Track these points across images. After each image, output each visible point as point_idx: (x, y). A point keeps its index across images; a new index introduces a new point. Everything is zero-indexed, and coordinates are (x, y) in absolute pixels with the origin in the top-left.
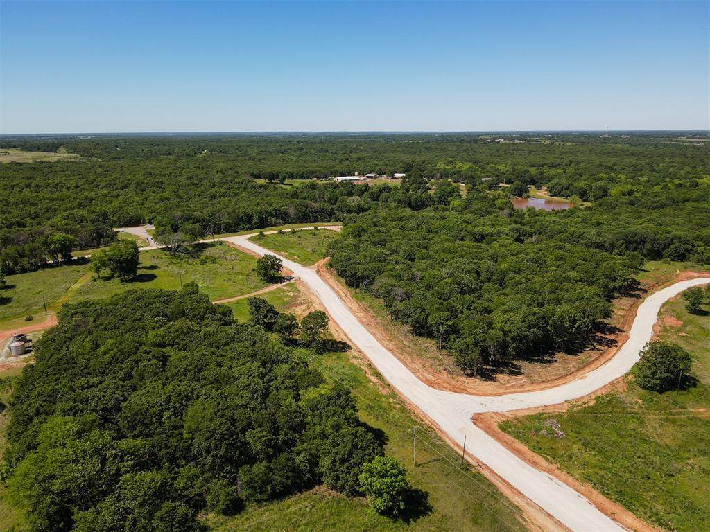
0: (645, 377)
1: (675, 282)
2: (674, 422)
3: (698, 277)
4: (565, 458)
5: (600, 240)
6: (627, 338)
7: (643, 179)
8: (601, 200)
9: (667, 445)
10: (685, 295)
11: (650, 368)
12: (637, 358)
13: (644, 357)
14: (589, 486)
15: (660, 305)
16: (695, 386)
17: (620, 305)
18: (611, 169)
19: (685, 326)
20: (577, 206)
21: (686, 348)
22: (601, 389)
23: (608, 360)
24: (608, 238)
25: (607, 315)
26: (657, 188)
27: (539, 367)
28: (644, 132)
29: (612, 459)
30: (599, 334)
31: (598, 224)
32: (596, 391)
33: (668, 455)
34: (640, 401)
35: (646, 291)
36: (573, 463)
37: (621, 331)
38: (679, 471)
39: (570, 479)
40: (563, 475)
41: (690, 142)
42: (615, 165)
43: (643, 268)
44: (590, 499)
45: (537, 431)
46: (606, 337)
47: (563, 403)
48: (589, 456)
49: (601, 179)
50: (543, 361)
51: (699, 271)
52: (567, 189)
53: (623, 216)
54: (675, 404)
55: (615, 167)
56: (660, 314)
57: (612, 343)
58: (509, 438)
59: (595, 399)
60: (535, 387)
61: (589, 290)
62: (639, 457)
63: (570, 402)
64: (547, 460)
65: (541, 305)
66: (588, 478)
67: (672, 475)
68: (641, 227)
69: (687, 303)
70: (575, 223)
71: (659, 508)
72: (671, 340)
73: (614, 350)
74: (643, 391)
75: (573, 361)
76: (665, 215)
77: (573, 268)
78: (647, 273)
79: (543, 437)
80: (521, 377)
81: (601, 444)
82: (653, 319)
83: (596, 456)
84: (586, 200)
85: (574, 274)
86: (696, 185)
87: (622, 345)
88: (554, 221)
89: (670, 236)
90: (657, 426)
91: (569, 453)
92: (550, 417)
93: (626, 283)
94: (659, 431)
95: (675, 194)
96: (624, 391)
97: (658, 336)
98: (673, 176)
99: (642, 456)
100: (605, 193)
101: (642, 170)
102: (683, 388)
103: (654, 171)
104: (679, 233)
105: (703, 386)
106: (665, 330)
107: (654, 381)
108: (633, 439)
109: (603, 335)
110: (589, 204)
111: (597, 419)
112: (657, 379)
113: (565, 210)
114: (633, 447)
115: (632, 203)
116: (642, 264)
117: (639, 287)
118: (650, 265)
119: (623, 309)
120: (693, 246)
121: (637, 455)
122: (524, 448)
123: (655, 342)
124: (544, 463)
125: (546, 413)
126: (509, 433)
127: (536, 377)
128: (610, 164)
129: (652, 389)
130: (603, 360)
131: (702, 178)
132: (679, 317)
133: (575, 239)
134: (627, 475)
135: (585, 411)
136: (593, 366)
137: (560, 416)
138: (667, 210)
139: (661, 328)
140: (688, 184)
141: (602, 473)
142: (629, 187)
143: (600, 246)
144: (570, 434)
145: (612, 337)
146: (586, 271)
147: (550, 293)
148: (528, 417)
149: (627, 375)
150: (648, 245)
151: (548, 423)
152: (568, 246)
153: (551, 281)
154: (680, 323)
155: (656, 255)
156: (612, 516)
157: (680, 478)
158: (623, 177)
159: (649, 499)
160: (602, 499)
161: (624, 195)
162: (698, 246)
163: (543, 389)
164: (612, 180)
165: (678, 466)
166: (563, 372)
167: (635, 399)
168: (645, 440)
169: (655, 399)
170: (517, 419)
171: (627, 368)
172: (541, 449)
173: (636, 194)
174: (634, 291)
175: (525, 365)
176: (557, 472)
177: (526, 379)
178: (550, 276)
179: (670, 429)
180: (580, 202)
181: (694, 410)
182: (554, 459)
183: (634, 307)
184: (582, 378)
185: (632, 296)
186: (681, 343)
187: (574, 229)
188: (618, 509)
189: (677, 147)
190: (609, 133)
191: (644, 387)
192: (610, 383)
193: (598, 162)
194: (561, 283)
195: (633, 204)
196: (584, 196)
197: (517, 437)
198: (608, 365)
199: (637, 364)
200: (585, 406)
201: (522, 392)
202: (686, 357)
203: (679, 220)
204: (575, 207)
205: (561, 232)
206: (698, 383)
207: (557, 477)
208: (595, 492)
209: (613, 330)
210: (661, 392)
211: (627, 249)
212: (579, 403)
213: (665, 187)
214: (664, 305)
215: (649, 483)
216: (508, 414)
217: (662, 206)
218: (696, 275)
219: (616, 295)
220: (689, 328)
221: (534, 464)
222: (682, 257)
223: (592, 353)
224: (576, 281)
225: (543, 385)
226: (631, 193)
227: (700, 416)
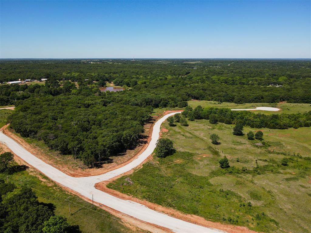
0: (159, 153)
1: (164, 115)
2: (170, 167)
3: (171, 113)
4: (135, 192)
5: (136, 102)
6: (151, 139)
7: (149, 77)
8: (135, 86)
9: (169, 176)
10: (168, 120)
11: (160, 149)
12: (155, 146)
13: (158, 145)
14: (145, 200)
15: (160, 125)
16: (175, 152)
17: (147, 126)
18: (137, 73)
19: (169, 131)
20: (126, 89)
21: (171, 139)
22: (144, 161)
23: (145, 149)
24: (139, 101)
25: (143, 132)
26: (154, 81)
27: (120, 157)
28: (147, 59)
29: (152, 187)
30: (141, 140)
31: (135, 96)
32: (142, 162)
33: (170, 180)
34: (158, 162)
35: (155, 120)
36: (138, 193)
37: (148, 137)
38: (174, 185)
39: (138, 200)
40: (135, 199)
41: (162, 63)
42: (138, 72)
43: (153, 111)
44: (146, 205)
45: (123, 184)
46: (144, 140)
47: (131, 170)
48: (144, 188)
49: (134, 78)
50: (120, 155)
51: (171, 110)
52: (121, 82)
53: (144, 92)
54: (170, 160)
55: (138, 73)
56: (161, 128)
57: (146, 142)
58: (112, 190)
59: (143, 165)
60: (120, 166)
61: (135, 123)
62: (161, 184)
63: (133, 169)
64: (128, 195)
65: (117, 131)
66: (144, 197)
67: (172, 187)
68: (150, 95)
69: (169, 122)
70: (126, 96)
71: (169, 200)
72: (166, 137)
73: (147, 144)
74: (159, 158)
75: (132, 152)
76: (158, 91)
77: (128, 115)
78: (155, 113)
79: (125, 186)
80: (113, 163)
81: (147, 183)
82: (159, 130)
83: (146, 187)
84: (129, 87)
85: (129, 117)
86: (166, 79)
87: (149, 142)
88: (118, 96)
89: (160, 98)
90: (165, 170)
91: (136, 189)
92: (127, 177)
93: (148, 118)
94: (166, 172)
95: (160, 82)
96: (152, 160)
97: (161, 136)
98: (159, 76)
99: (162, 183)
100: (136, 83)
101: (148, 74)
102: (171, 154)
103: (152, 74)
104: (163, 97)
105: (177, 152)
106: (163, 134)
107: (162, 154)
108: (157, 177)
109: (142, 140)
110: (131, 88)
111: (144, 173)
112: (163, 153)
113: (122, 91)
114: (158, 180)
115: (146, 87)
116: (152, 110)
117: (153, 119)
118: (155, 110)
119: (148, 128)
120: (168, 101)
121: (160, 183)
122: (118, 193)
123: (160, 139)
124: (127, 196)
125: (125, 176)
126: (111, 188)
127: (119, 162)
128: (136, 72)
129: (162, 157)
130: (143, 149)
131: (168, 76)
132: (167, 128)
133: (127, 102)
134: (157, 192)
135: (140, 171)
136: (140, 153)
137: (131, 175)
138: (158, 89)
139: (162, 134)
140: (164, 79)
141: (149, 194)
142: (144, 81)
143: (137, 105)
144: (135, 182)
145: (146, 140)
146: (133, 115)
147: (120, 126)
148: (118, 179)
149: (153, 153)
150: (154, 103)
151: (126, 179)
152: (125, 106)
153: (120, 121)
154: (168, 130)
155: (157, 106)
156: (154, 209)
157: (175, 187)
158: (141, 76)
159: (166, 198)
160: (150, 204)
161: (143, 84)
162: (170, 101)
163: (123, 166)
164: (138, 78)
165: (173, 183)
166: (129, 157)
167: (156, 162)
168: (162, 177)
169: (163, 160)
170: (114, 181)
171: (152, 151)
172: (125, 191)
173: (147, 83)
174: (151, 121)
175: (115, 158)
176: (133, 198)
177: (115, 164)
178: (119, 119)
179: (169, 170)
180: (127, 87)
181: (175, 161)
182: (131, 193)
183: (152, 127)
184: (137, 158)
185: (150, 123)
186: (169, 138)
187: (126, 99)
188: (156, 206)
189: (158, 64)
190: (135, 59)
191: (159, 157)
192: (147, 158)
193: (132, 71)
194: (124, 121)
195: (147, 87)
196: (128, 85)
197: (115, 189)
198: (146, 151)
199: (155, 148)
200: (139, 169)
201: (114, 170)
202: (171, 143)
203: (162, 92)
204: (125, 90)
205: (121, 100)
206: (176, 151)
207: (133, 200)
208: (147, 202)
209: (146, 137)
210: (165, 157)
211: (147, 105)
212: (137, 169)
213: (157, 80)
214: (162, 124)
215: (165, 192)
216: (110, 180)
217: (156, 88)
218: (170, 112)
219: (145, 123)
220: (171, 132)
221: (123, 198)
222: (165, 106)
223: (139, 147)
224: (130, 120)
225: (123, 165)
226: (145, 83)
227: (178, 163)
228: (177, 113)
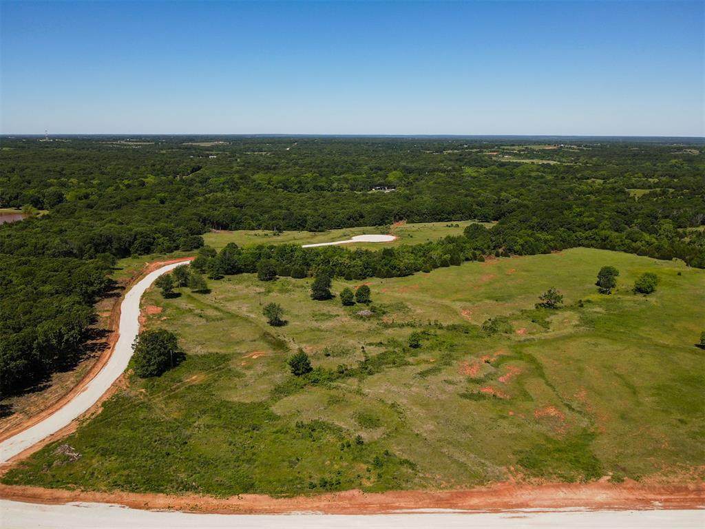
0: (143, 366)
1: (147, 274)
2: (175, 397)
3: (164, 266)
4: (87, 477)
5: (65, 248)
6: (118, 337)
7: (95, 182)
8: (58, 207)
9: (175, 419)
10: (158, 283)
11: (145, 358)
12: (131, 352)
13: (138, 350)
14: (117, 491)
15: (139, 297)
16: (185, 359)
17: (103, 308)
18: (60, 173)
19: (164, 311)
20: (33, 215)
21: (170, 329)
22: (106, 393)
23: (105, 364)
24: (74, 245)
25: (93, 320)
26: (110, 190)
27: (33, 397)
28: (86, 136)
29: (133, 455)
30: (89, 342)
31: (61, 231)
32: (101, 398)
33: (179, 426)
34: (143, 390)
35: (123, 288)
36: (97, 477)
37: (112, 331)
38: (189, 437)
39: (98, 495)
40: (90, 495)
41: (129, 145)
42: (63, 169)
43: (116, 267)
44: (121, 503)
45: (50, 465)
46: (98, 342)
47: (70, 424)
48: (112, 462)
49: (51, 185)
50: (33, 391)
51: (164, 260)
52: (16, 198)
53: (84, 221)
54: (173, 380)
55: (64, 172)
56: (141, 306)
57: (104, 347)
58: (17, 488)
59: (102, 405)
60: (35, 419)
61: (67, 301)
62: (156, 441)
63: (77, 419)
64: (68, 489)
65: (18, 330)
66: (115, 484)
67: (186, 443)
68: (103, 228)
69: (161, 290)
70: (35, 233)
71: (183, 476)
72: (156, 326)
73: (107, 352)
74: (144, 380)
75: (70, 377)
76: (124, 215)
77: (44, 282)
78: (121, 271)
79: (58, 467)
80: (15, 416)
81: (119, 446)
82: (136, 312)
83: (116, 459)
84: (42, 209)
85: (47, 288)
86: (143, 184)
87: (115, 344)
88: (9, 236)
89: (133, 233)
90: (163, 406)
91: (90, 470)
92: (60, 444)
93: (103, 285)
94: (166, 410)
95: (127, 193)
96: (128, 387)
97: (144, 326)
98: (122, 177)
99: (158, 438)
100: (60, 198)
101: (92, 173)
102: (176, 365)
103: (103, 173)
104: (140, 229)
105: (190, 357)
106: (149, 319)
107: (152, 368)
108: (146, 427)
109: (94, 341)
110: (46, 212)
111: (108, 425)
112: (154, 365)
113: (20, 222)
114: (147, 435)
115: (90, 206)
116: (114, 263)
117: (117, 286)
118: (122, 263)
119: (108, 311)
120: (154, 239)
121: (153, 440)
122: (39, 490)
123: (143, 333)
124: (66, 494)
125: (53, 443)
126: (16, 483)
127: (33, 409)
128: (58, 169)
129: (151, 375)
130: (100, 365)
131: (146, 177)
132: (157, 304)
133: (39, 251)
134: (150, 462)
135: (95, 421)
136: (91, 375)
137: (70, 438)
138: (124, 209)
139: (145, 319)
140: (136, 184)
141: (126, 472)
142: (84, 191)
143: (69, 253)
144: (86, 451)
145: (104, 340)
146: (62, 281)
147: (25, 313)
148: (34, 456)
149: (126, 371)
150: (115, 245)
151: (59, 450)
152: (33, 259)
153: (23, 301)
154: (160, 309)
155: (124, 252)
156: (147, 507)
157: (192, 441)
158: (74, 180)
159: (172, 473)
160: (133, 497)
161: (80, 199)
162: (158, 238)
163: (44, 418)
164: (63, 185)
165: (188, 433)
166: (61, 392)
167: (139, 391)
168: (156, 423)
169: (155, 384)
170: (22, 463)
171: (125, 365)
172: (58, 481)
173: (92, 197)
174: (114, 291)
175: (17, 402)
176: (82, 495)
177: (21, 416)
178: (21, 296)
179: (174, 404)
180: (35, 211)
181: (188, 380)
182: (76, 484)
183: (117, 305)
184: (84, 391)
185: (111, 296)
186: (164, 327)
187: (34, 241)
188: (149, 498)
189: (118, 149)
190: (50, 137)
191: (144, 376)
192: (112, 385)
193: (44, 167)
194: (35, 301)
195: (92, 207)
196: (38, 204)
197: (29, 482)
198: (106, 368)
199: (132, 357)
200: (93, 417)
201: (20, 431)
202: (172, 338)
203: (137, 217)
204: (30, 217)
205: (21, 246)
206: (185, 356)
207: (84, 500)
208: (124, 494)
209: (102, 333)
210: (159, 375)
211: (97, 251)
212: (87, 417)
213: (117, 188)
214: (143, 297)
215: (169, 460)
216: (10, 462)
217: (119, 207)
218: (162, 263)
219: (97, 299)
220: (168, 311)
221: (56, 500)
222: (147, 249)
223: (87, 362)
224: (52, 295)
225: (44, 414)
226: (86, 196)
227: (194, 383)
228: (180, 264)
